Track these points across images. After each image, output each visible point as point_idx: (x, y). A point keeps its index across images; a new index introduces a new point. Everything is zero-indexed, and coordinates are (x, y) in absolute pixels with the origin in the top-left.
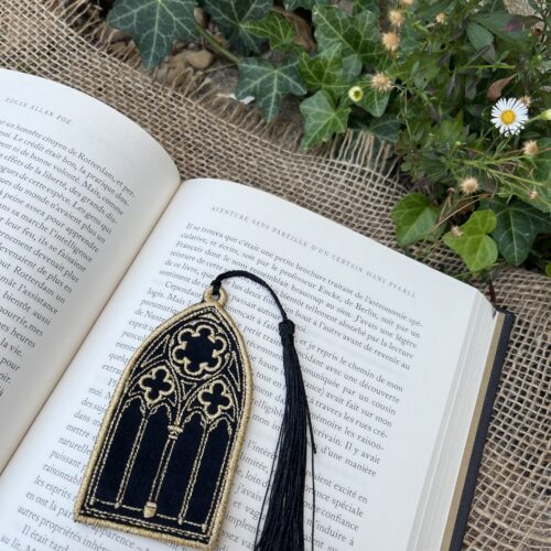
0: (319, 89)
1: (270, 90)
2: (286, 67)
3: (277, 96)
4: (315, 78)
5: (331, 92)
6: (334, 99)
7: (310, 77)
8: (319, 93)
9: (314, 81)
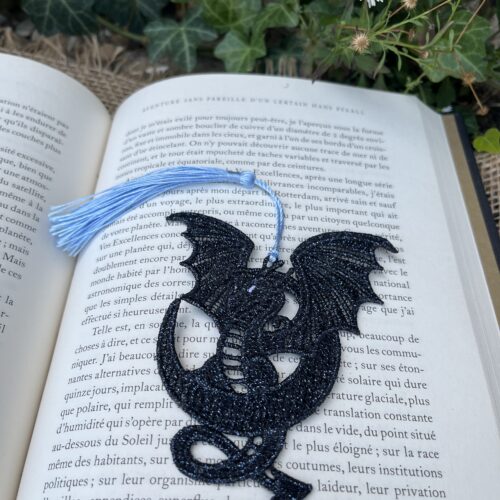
0: (228, 30)
1: (181, 45)
2: (191, 20)
3: (190, 48)
4: (221, 20)
5: (239, 29)
6: (244, 34)
7: (217, 21)
8: (229, 35)
9: (221, 24)
